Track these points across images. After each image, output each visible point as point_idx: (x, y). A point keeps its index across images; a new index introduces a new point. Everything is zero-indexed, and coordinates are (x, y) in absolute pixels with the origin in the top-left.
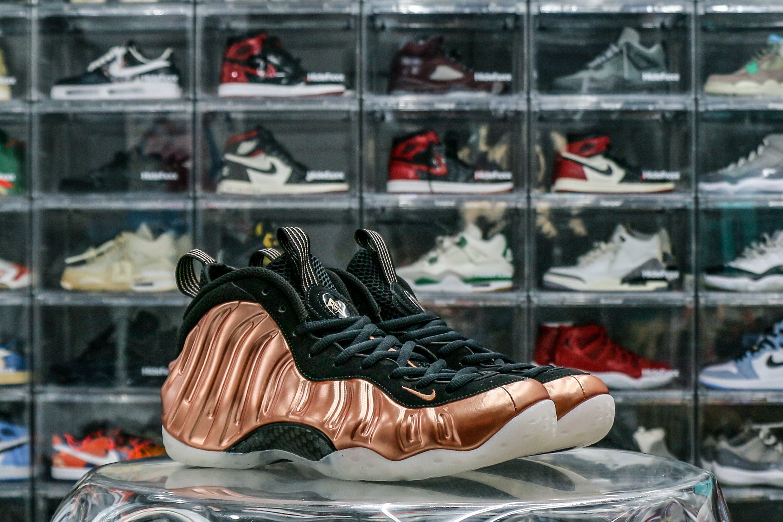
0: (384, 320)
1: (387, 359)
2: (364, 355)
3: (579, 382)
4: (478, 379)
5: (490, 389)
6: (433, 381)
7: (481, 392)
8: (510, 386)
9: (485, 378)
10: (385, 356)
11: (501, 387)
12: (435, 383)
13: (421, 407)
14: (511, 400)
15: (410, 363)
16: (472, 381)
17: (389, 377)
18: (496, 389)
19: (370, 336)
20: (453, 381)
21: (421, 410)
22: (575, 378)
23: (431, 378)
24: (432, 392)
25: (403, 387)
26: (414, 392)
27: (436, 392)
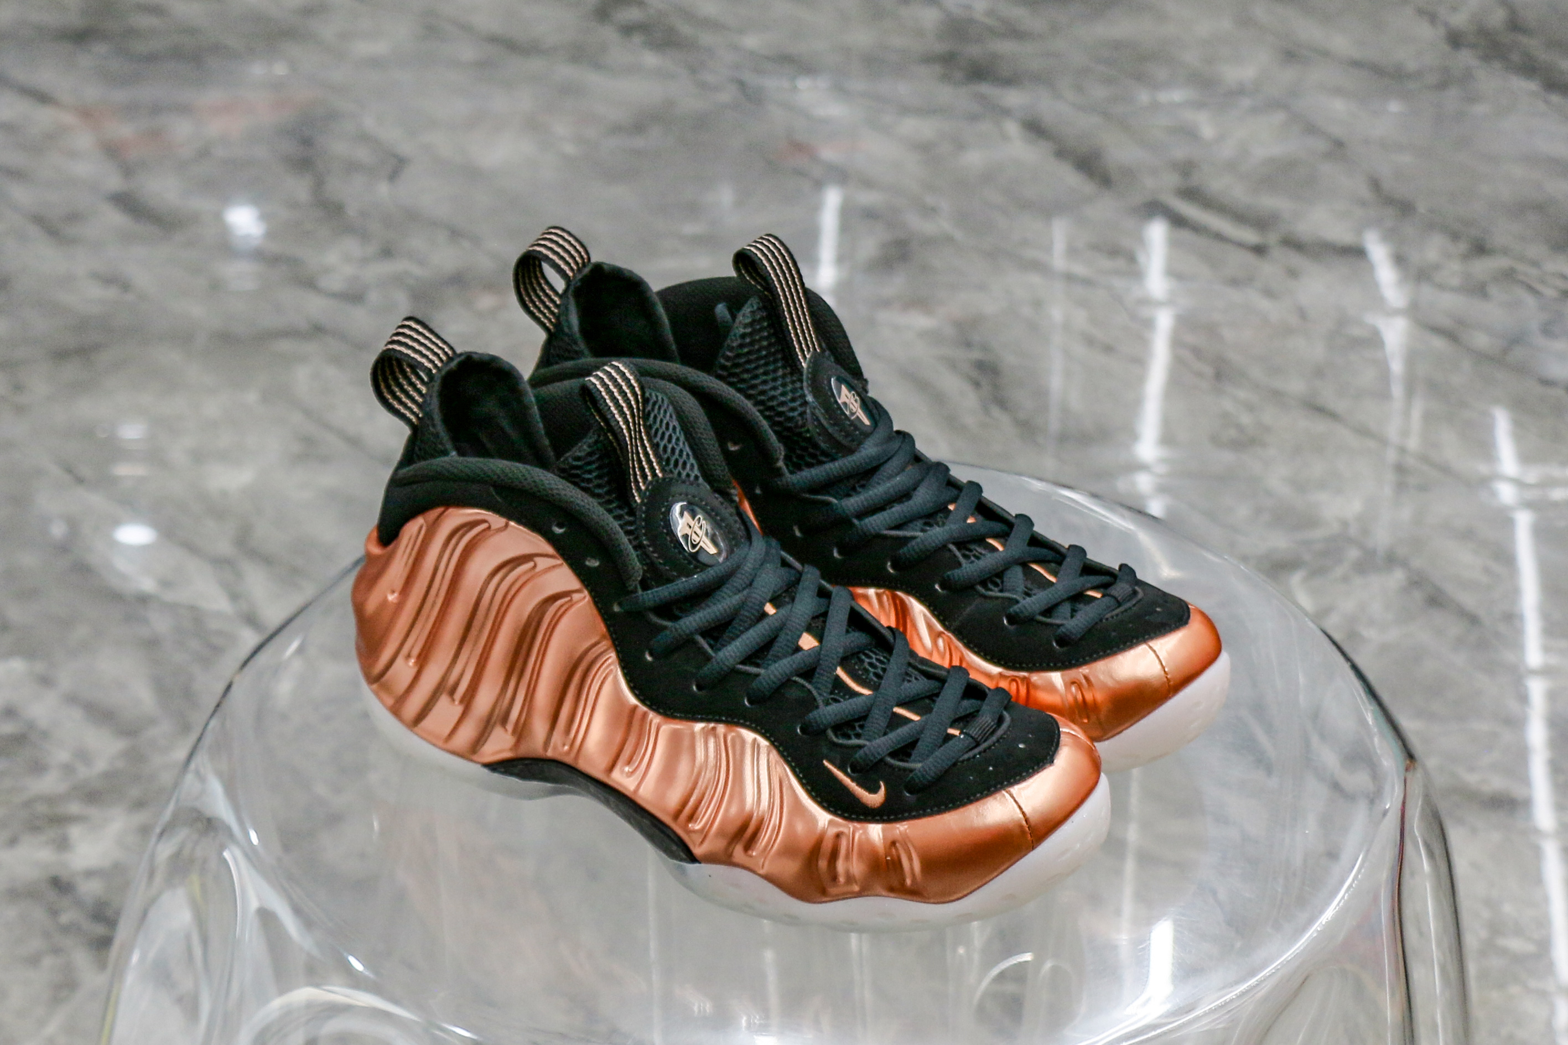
0: (791, 473)
1: (795, 682)
2: (753, 670)
3: (1161, 658)
4: (966, 756)
5: (987, 796)
6: (882, 760)
7: (971, 801)
8: (1024, 789)
9: (980, 753)
10: (792, 675)
11: (1007, 792)
12: (886, 764)
13: (858, 820)
14: (1024, 823)
15: (840, 672)
16: (955, 764)
17: (799, 731)
18: (998, 796)
19: (766, 603)
20: (920, 771)
21: (857, 825)
22: (1154, 651)
23: (879, 754)
24: (879, 787)
25: (826, 763)
26: (847, 781)
27: (886, 789)
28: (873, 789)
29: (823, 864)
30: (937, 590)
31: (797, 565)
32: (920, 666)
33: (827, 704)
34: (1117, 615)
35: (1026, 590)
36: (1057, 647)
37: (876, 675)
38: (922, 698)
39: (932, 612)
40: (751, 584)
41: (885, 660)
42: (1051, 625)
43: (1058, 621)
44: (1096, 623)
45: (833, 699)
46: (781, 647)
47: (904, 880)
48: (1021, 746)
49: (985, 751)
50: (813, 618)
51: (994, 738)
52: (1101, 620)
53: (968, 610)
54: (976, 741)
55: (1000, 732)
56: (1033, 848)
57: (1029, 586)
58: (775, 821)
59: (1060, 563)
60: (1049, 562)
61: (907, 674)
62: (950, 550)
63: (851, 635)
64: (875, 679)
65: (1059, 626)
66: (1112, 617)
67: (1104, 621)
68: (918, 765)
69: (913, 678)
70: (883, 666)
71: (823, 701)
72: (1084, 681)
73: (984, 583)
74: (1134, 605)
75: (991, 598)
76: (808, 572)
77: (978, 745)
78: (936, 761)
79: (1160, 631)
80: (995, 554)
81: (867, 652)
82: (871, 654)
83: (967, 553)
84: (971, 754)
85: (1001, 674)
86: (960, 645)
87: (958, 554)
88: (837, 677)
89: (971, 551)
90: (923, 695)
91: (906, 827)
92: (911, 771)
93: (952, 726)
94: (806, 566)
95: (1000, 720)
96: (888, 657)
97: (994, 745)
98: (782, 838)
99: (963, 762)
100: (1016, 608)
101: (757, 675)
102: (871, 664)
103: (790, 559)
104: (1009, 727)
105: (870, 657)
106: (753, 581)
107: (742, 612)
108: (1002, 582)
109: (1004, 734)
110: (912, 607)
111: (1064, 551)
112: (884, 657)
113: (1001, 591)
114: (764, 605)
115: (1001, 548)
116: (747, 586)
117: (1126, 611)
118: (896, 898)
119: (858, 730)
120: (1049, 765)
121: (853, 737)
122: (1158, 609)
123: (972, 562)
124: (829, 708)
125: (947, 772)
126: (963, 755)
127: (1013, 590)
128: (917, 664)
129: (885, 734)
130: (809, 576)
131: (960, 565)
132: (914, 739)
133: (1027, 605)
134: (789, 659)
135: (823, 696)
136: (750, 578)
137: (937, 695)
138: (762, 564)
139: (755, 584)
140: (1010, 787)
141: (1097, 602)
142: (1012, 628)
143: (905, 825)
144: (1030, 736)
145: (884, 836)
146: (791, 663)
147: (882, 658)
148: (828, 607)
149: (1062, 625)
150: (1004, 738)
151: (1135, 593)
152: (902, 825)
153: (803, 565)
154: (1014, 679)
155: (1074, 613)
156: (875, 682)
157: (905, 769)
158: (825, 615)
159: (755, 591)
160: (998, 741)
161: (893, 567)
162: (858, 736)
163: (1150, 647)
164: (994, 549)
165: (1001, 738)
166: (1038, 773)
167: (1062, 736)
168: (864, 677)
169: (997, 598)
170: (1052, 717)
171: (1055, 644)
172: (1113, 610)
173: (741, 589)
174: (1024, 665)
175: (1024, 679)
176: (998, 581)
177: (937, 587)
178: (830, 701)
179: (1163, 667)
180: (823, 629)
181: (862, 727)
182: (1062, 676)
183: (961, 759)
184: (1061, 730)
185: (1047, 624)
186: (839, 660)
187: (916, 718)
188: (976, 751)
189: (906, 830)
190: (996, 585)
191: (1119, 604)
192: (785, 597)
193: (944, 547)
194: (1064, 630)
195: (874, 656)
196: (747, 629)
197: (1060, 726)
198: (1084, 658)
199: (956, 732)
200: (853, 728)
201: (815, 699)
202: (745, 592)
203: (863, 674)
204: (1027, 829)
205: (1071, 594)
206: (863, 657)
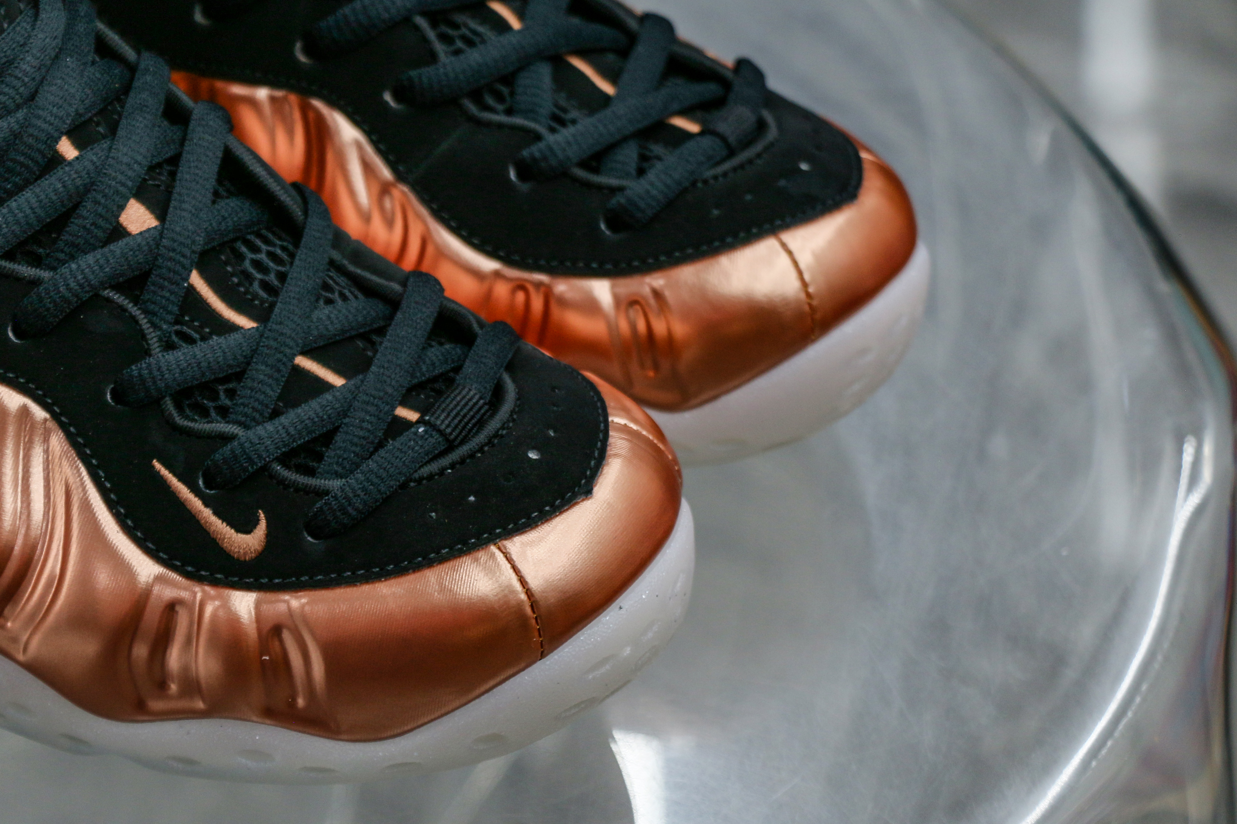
1: (108, 300)
2: (26, 271)
3: (802, 266)
4: (426, 470)
5: (461, 553)
6: (265, 468)
7: (429, 564)
8: (531, 544)
9: (452, 466)
10: (103, 285)
11: (499, 549)
12: (273, 476)
13: (215, 583)
14: (528, 610)
15: (196, 280)
16: (404, 486)
17: (109, 396)
18: (482, 555)
19: (60, 138)
20: (335, 498)
21: (211, 591)
22: (790, 253)
23: (260, 457)
24: (257, 522)
25: (157, 465)
26: (196, 503)
27: (268, 526)
28: (245, 527)
29: (141, 651)
30: (387, 103)
31: (130, 53)
32: (351, 268)
33: (169, 346)
34: (725, 174)
35: (555, 110)
36: (608, 233)
37: (266, 286)
38: (351, 338)
39: (375, 144)
40: (32, 97)
41: (284, 256)
42: (600, 188)
43: (614, 182)
44: (685, 190)
45: (179, 333)
46: (84, 227)
47: (294, 699)
48: (533, 455)
49: (462, 461)
50: (151, 168)
51: (481, 438)
52: (694, 184)
53: (444, 146)
54: (447, 440)
55: (493, 425)
56: (543, 655)
57: (563, 103)
58: (54, 567)
59: (624, 53)
60: (602, 51)
61: (326, 287)
62: (417, 28)
63: (222, 203)
64: (262, 294)
65: (614, 190)
66: (715, 178)
67: (700, 185)
68: (335, 484)
69: (337, 294)
70: (280, 268)
71: (160, 340)
72: (652, 301)
73: (476, 96)
74: (759, 155)
75: (489, 124)
76: (147, 70)
77: (451, 447)
78: (368, 480)
79: (804, 213)
80: (505, 39)
81: (251, 237)
82: (258, 243)
83: (451, 32)
84: (434, 467)
85: (497, 274)
86: (424, 211)
87: (431, 35)
88: (192, 289)
89: (456, 26)
90: (353, 333)
91: (304, 601)
92: (321, 493)
93: (404, 403)
94: (146, 55)
95: (498, 393)
96: (291, 247)
97: (481, 450)
98: (68, 596)
99: (419, 481)
100: (535, 150)
101: (35, 283)
102: (257, 264)
103: (113, 37)
104: (512, 412)
105: (255, 249)
106: (36, 92)
107: (12, 155)
108: (512, 94)
109: (503, 428)
110: (338, 132)
111: (633, 24)
112: (284, 249)
113: (509, 112)
114: (57, 140)
115: (515, 23)
116: (25, 103)
117: (742, 166)
118: (273, 725)
119: (224, 400)
120: (583, 497)
121: (213, 414)
122: (804, 167)
123: (457, 52)
124: (171, 356)
125: (387, 500)
126: (422, 466)
127: (530, 112)
128: (345, 262)
129: (275, 414)
130: (149, 78)
131: (433, 57)
132: (330, 427)
133: (555, 147)
134: (98, 253)
135: (160, 328)
136: (32, 85)
137: (381, 331)
138: (57, 57)
139: (40, 100)
140: (506, 539)
141: (690, 145)
142: (525, 187)
143: (301, 597)
144: (552, 433)
145: (256, 614)
146: (102, 261)
147: (279, 251)
148: (182, 144)
149: (621, 189)
150: (502, 436)
151: (761, 126)
152: (297, 598)
153: (139, 53)
154: (521, 286)
155: (645, 165)
156: (262, 302)
157: (307, 490)
158: (175, 160)
159: (40, 112)
160: (490, 442)
161: (307, 51)
162: (224, 412)
163: (784, 246)
164: (502, 26)
165: (496, 435)
166: (561, 513)
167: (611, 433)
168: (242, 289)
169: (500, 126)
170: (592, 386)
171: (603, 226)
172: (718, 163)
173: (12, 106)
174: (542, 262)
175: (539, 285)
176: (505, 90)
177: (388, 97)
178: (175, 338)
179: (805, 284)
180: (169, 193)
181: (232, 394)
182: (613, 287)
183: (416, 476)
184: (610, 419)
185: (588, 185)
186: (195, 257)
187: (337, 381)
188: (445, 461)
189: (303, 606)
190: (500, 98)
191: (731, 153)
192: (98, 124)
193: (407, 20)
194: (623, 201)
195: (264, 247)
196: (19, 189)
197: (609, 411)
198: (656, 259)
199: (412, 416)
200: (215, 397)
201: (144, 336)
202: (20, 115)
203: (239, 285)
204: (534, 621)
205: (640, 126)
206: (244, 249)
